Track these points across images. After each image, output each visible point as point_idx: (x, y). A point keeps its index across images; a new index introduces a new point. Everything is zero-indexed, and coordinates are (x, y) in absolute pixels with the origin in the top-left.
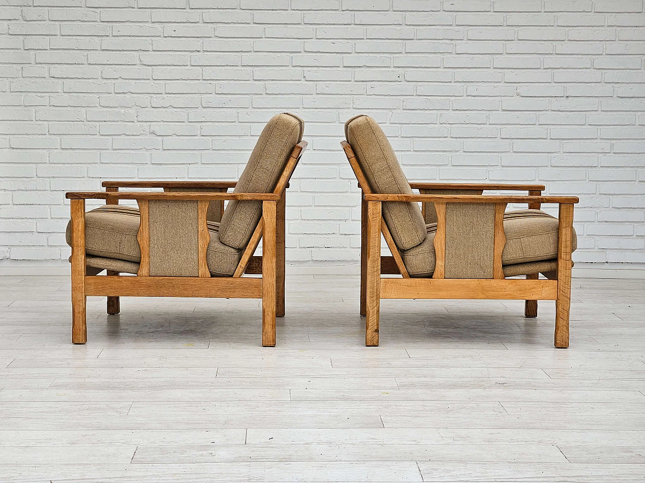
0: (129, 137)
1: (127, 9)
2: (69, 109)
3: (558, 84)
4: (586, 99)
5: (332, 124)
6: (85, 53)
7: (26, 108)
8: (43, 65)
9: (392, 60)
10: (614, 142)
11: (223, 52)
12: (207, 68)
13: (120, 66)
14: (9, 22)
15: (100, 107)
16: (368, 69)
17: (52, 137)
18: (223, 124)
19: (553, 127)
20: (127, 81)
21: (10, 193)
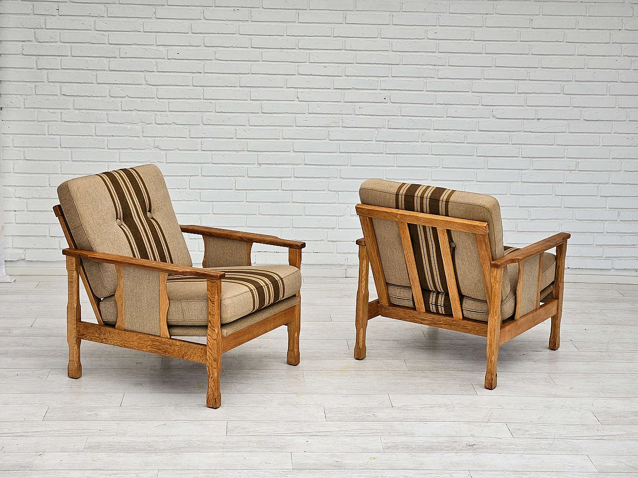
0: (135, 151)
1: (134, 33)
2: (79, 124)
3: (530, 107)
4: (555, 121)
5: (322, 141)
6: (94, 73)
7: (40, 123)
8: (55, 84)
9: (379, 83)
10: (579, 160)
11: (223, 73)
12: (208, 88)
13: (127, 86)
14: (23, 43)
15: (108, 123)
16: (357, 91)
17: (64, 150)
18: (222, 140)
19: (525, 146)
20: (133, 99)
21: (25, 200)
